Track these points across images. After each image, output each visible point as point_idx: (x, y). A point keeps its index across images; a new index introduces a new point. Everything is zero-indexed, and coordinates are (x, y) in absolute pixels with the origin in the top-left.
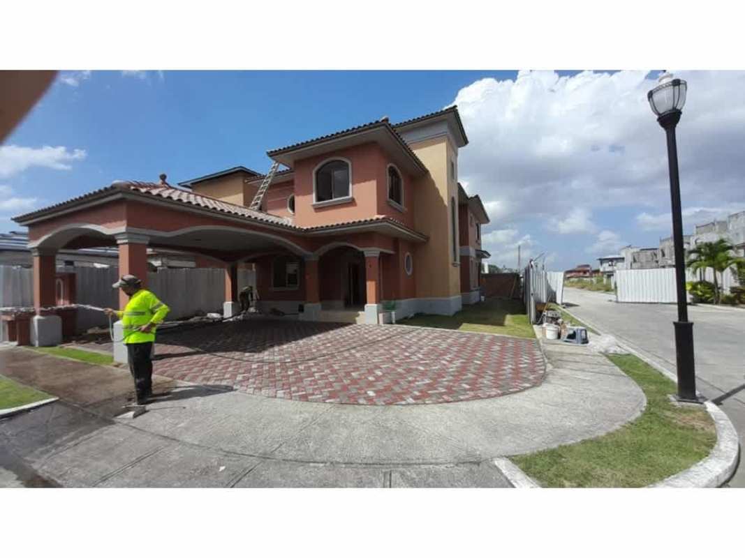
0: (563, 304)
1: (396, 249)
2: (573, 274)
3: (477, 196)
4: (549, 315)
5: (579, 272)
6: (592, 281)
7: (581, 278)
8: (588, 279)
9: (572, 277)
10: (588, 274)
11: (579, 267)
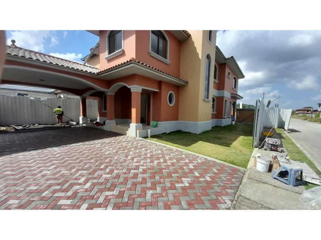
0: (289, 130)
1: (160, 88)
2: (300, 112)
3: (232, 57)
4: (270, 142)
5: (305, 110)
6: (312, 116)
7: (305, 114)
8: (310, 115)
9: (299, 113)
10: (310, 112)
11: (304, 108)
